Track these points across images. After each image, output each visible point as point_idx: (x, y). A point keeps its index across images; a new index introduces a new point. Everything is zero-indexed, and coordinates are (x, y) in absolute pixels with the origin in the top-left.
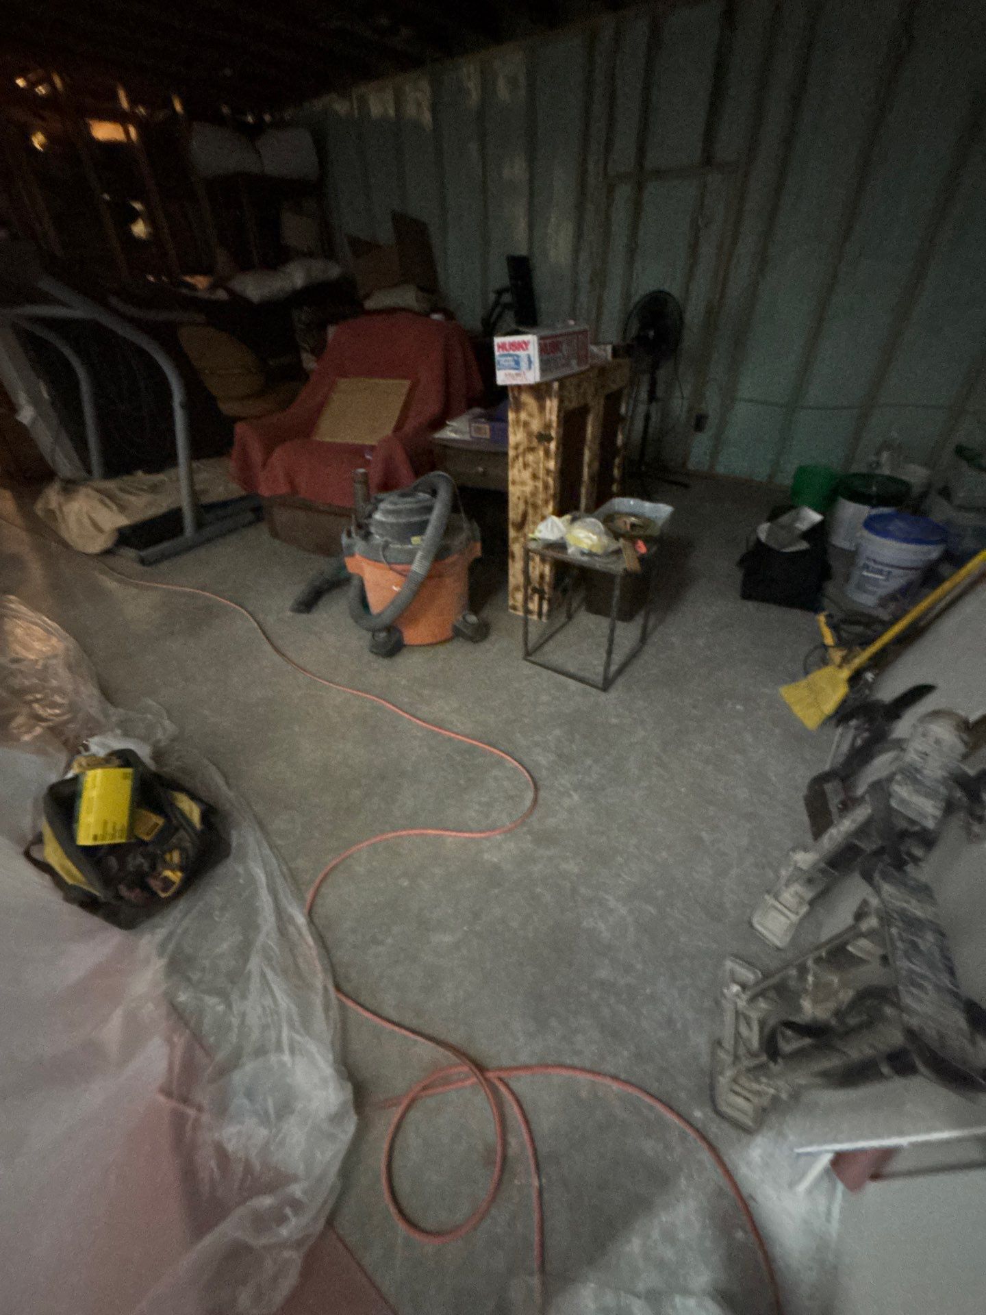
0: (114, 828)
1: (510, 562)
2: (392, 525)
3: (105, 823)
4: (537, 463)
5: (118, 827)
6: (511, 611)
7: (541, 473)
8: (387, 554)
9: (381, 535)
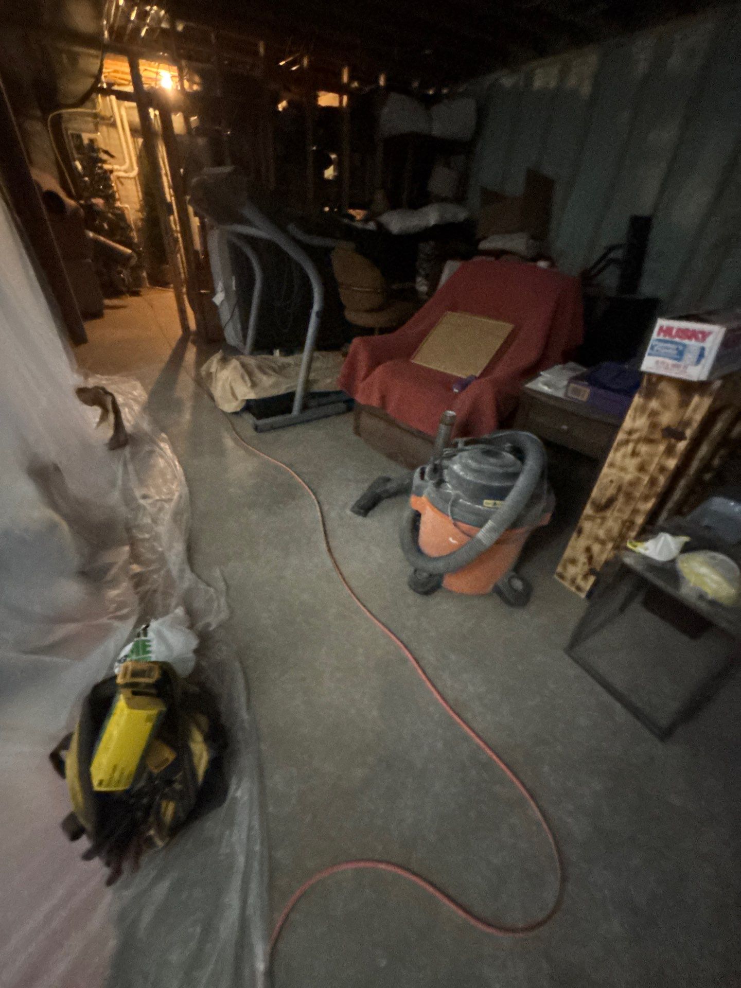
0: (122, 773)
1: (575, 535)
2: (469, 482)
3: (115, 768)
4: (652, 455)
5: (126, 773)
6: (556, 577)
7: (652, 468)
8: (456, 510)
9: (454, 487)
